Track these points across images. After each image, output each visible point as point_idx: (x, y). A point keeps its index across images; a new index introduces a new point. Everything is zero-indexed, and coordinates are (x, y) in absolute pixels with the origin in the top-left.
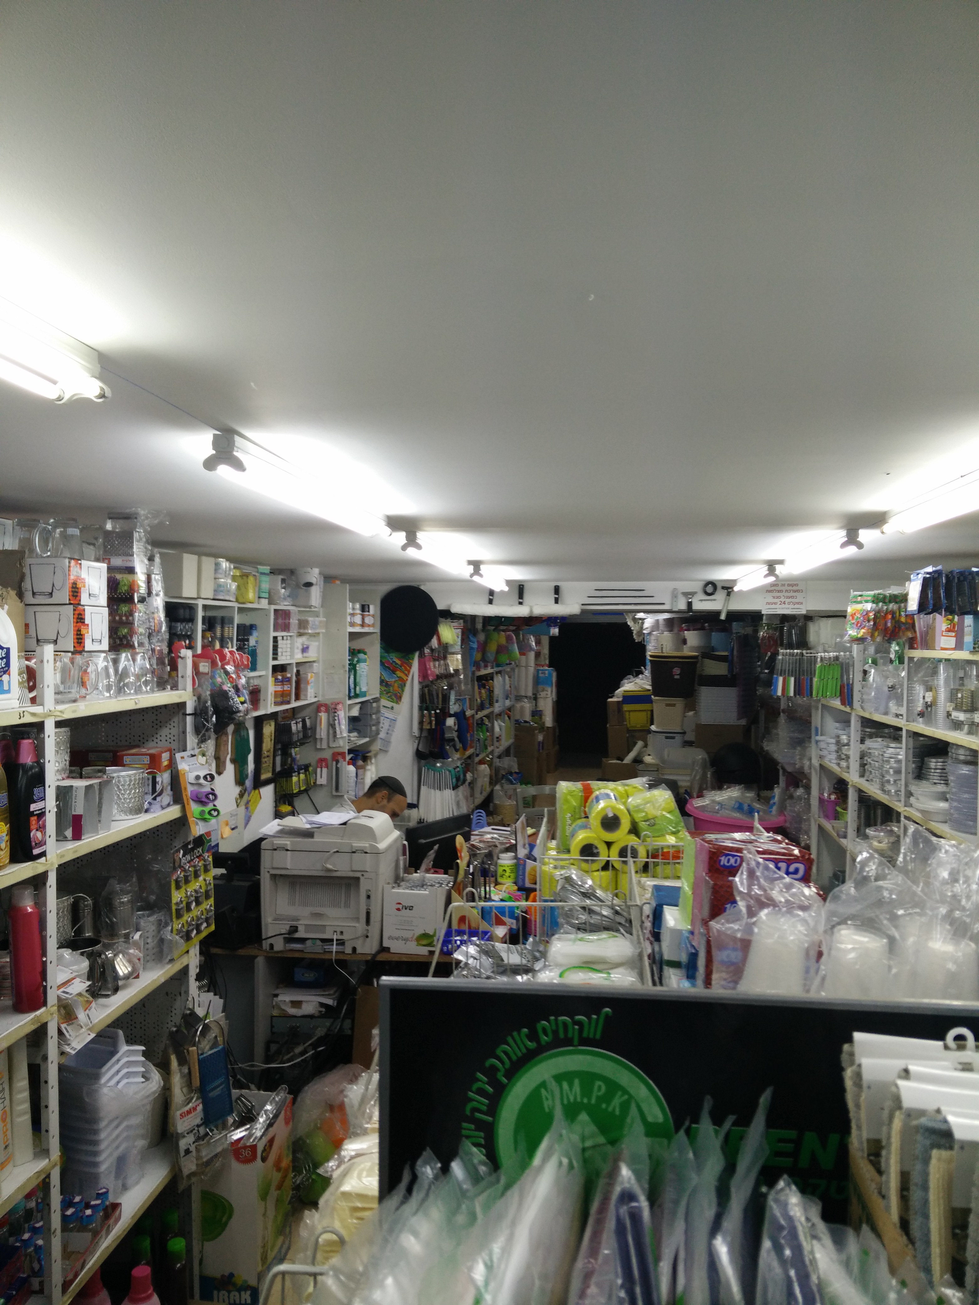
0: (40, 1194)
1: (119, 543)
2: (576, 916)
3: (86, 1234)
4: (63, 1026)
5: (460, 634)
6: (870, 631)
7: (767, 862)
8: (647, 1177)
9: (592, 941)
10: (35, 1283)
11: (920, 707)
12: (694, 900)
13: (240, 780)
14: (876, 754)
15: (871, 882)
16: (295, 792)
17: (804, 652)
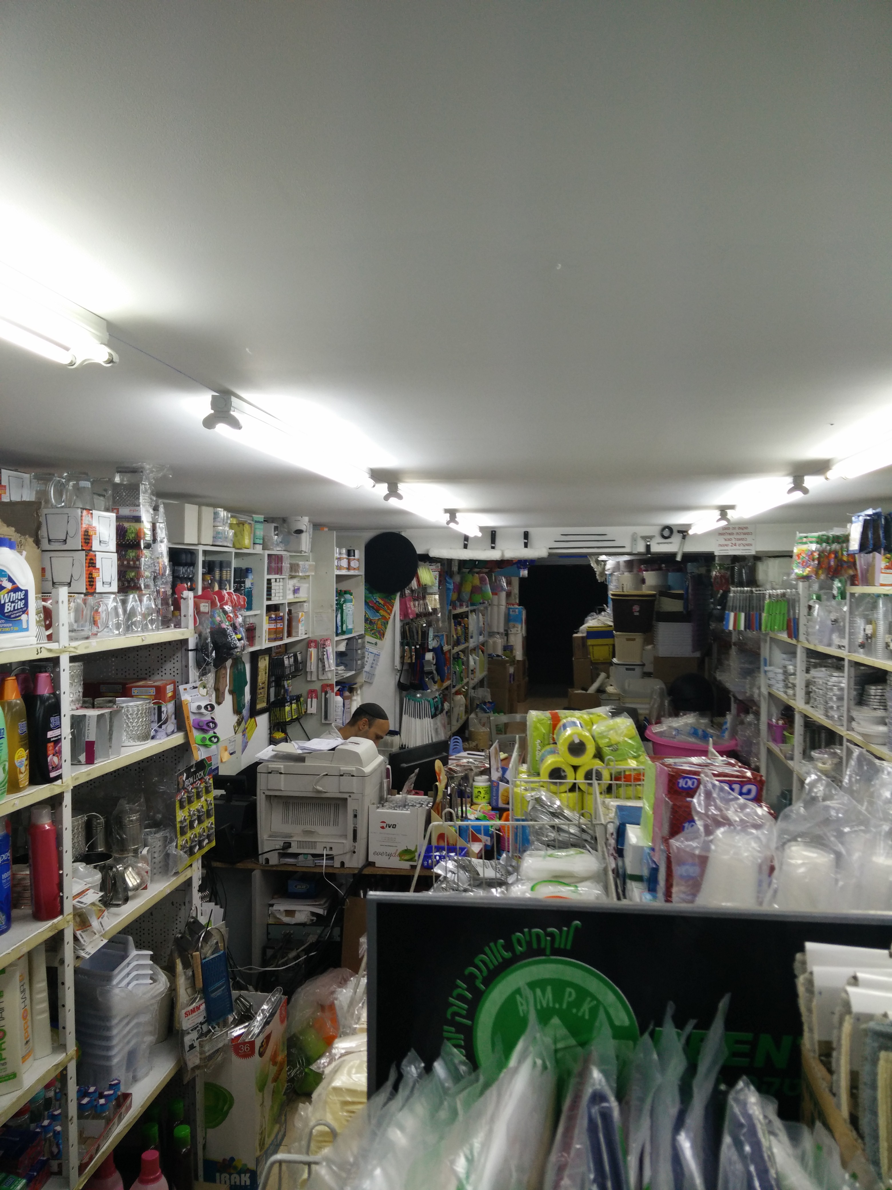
0: (58, 1085)
1: (126, 494)
2: (545, 833)
3: (100, 1121)
4: (78, 933)
5: (438, 576)
6: (815, 569)
7: (722, 784)
8: (615, 1077)
9: (561, 857)
10: (54, 1165)
11: (860, 639)
12: (655, 819)
13: (237, 709)
14: (821, 683)
15: (819, 801)
16: (287, 720)
17: (754, 589)
